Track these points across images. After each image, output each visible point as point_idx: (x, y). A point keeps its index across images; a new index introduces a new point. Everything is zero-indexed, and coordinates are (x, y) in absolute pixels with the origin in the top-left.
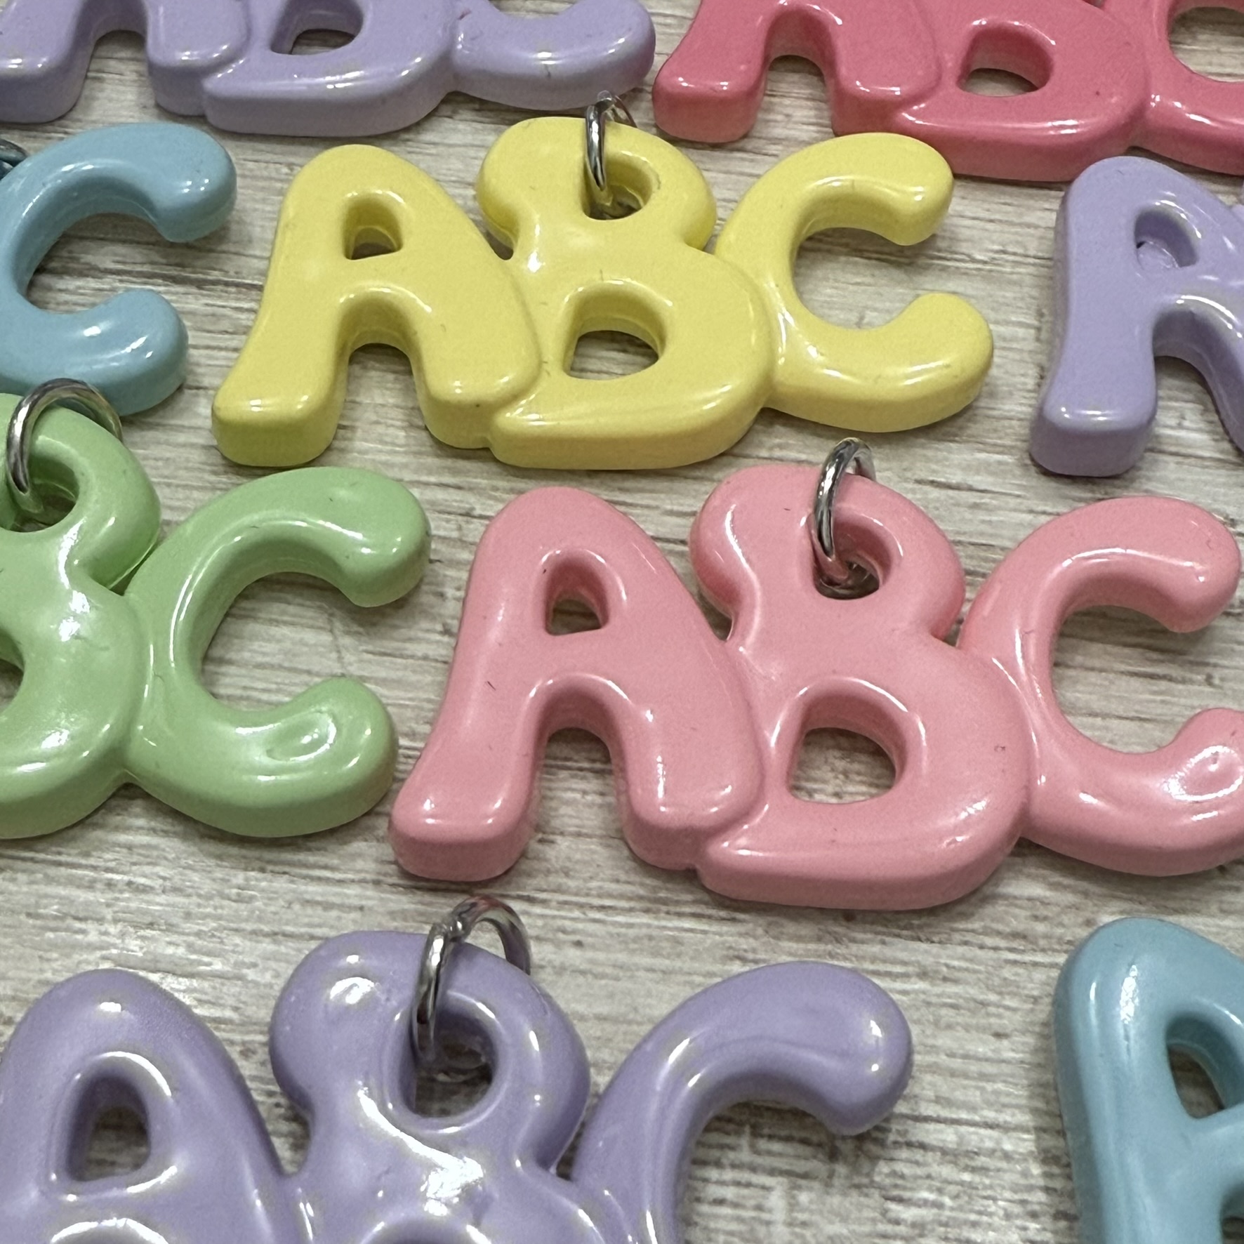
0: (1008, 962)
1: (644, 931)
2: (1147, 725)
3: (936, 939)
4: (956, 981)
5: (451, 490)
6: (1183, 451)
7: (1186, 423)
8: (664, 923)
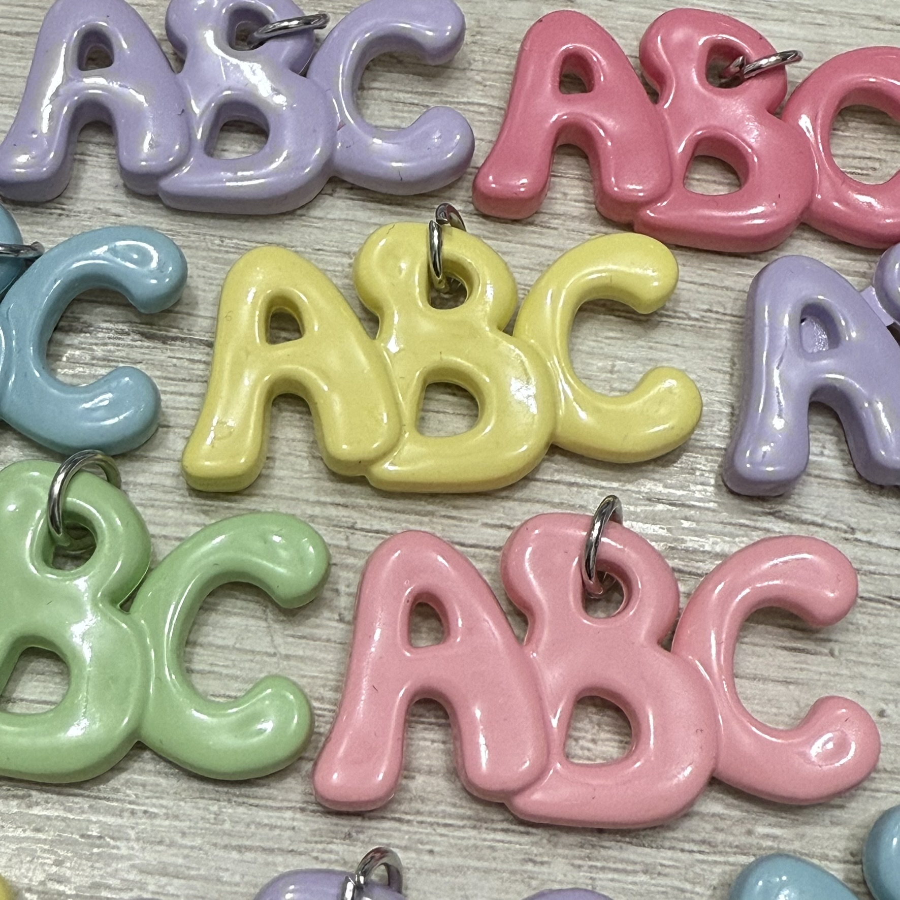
0: (698, 861)
1: (472, 842)
2: (791, 687)
3: (654, 845)
4: (666, 875)
5: (340, 508)
6: (823, 473)
7: (826, 452)
8: (484, 836)
